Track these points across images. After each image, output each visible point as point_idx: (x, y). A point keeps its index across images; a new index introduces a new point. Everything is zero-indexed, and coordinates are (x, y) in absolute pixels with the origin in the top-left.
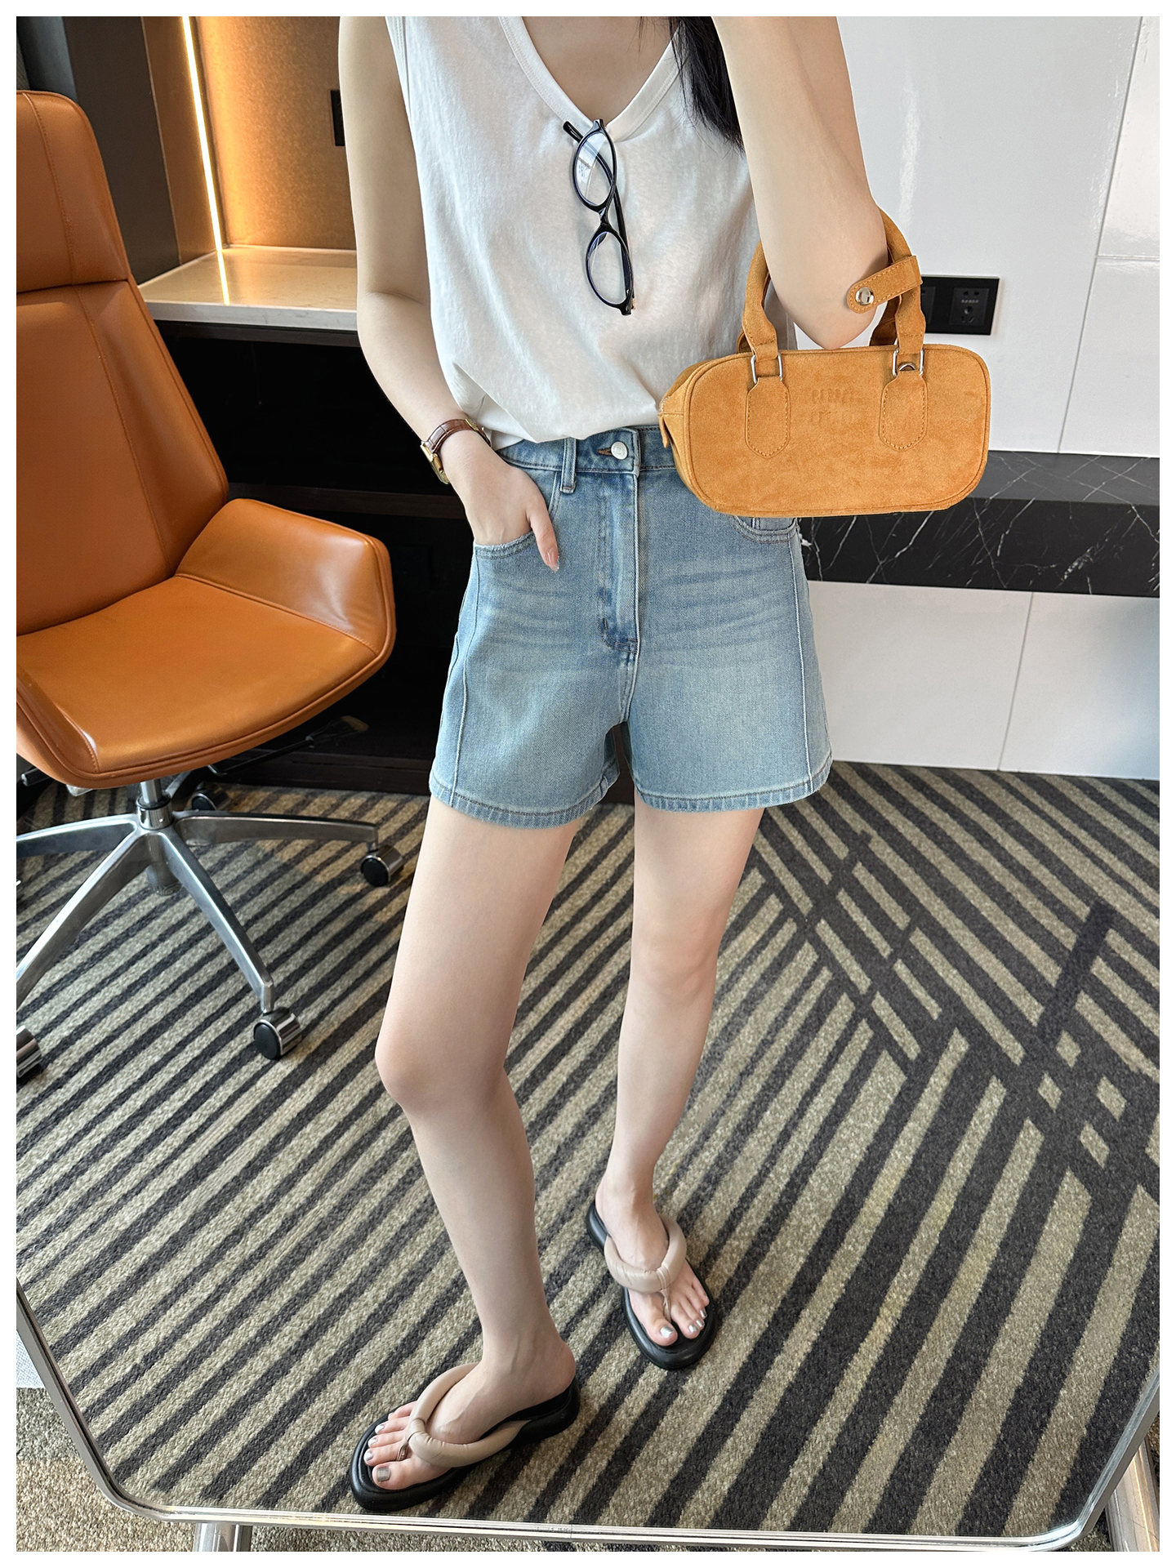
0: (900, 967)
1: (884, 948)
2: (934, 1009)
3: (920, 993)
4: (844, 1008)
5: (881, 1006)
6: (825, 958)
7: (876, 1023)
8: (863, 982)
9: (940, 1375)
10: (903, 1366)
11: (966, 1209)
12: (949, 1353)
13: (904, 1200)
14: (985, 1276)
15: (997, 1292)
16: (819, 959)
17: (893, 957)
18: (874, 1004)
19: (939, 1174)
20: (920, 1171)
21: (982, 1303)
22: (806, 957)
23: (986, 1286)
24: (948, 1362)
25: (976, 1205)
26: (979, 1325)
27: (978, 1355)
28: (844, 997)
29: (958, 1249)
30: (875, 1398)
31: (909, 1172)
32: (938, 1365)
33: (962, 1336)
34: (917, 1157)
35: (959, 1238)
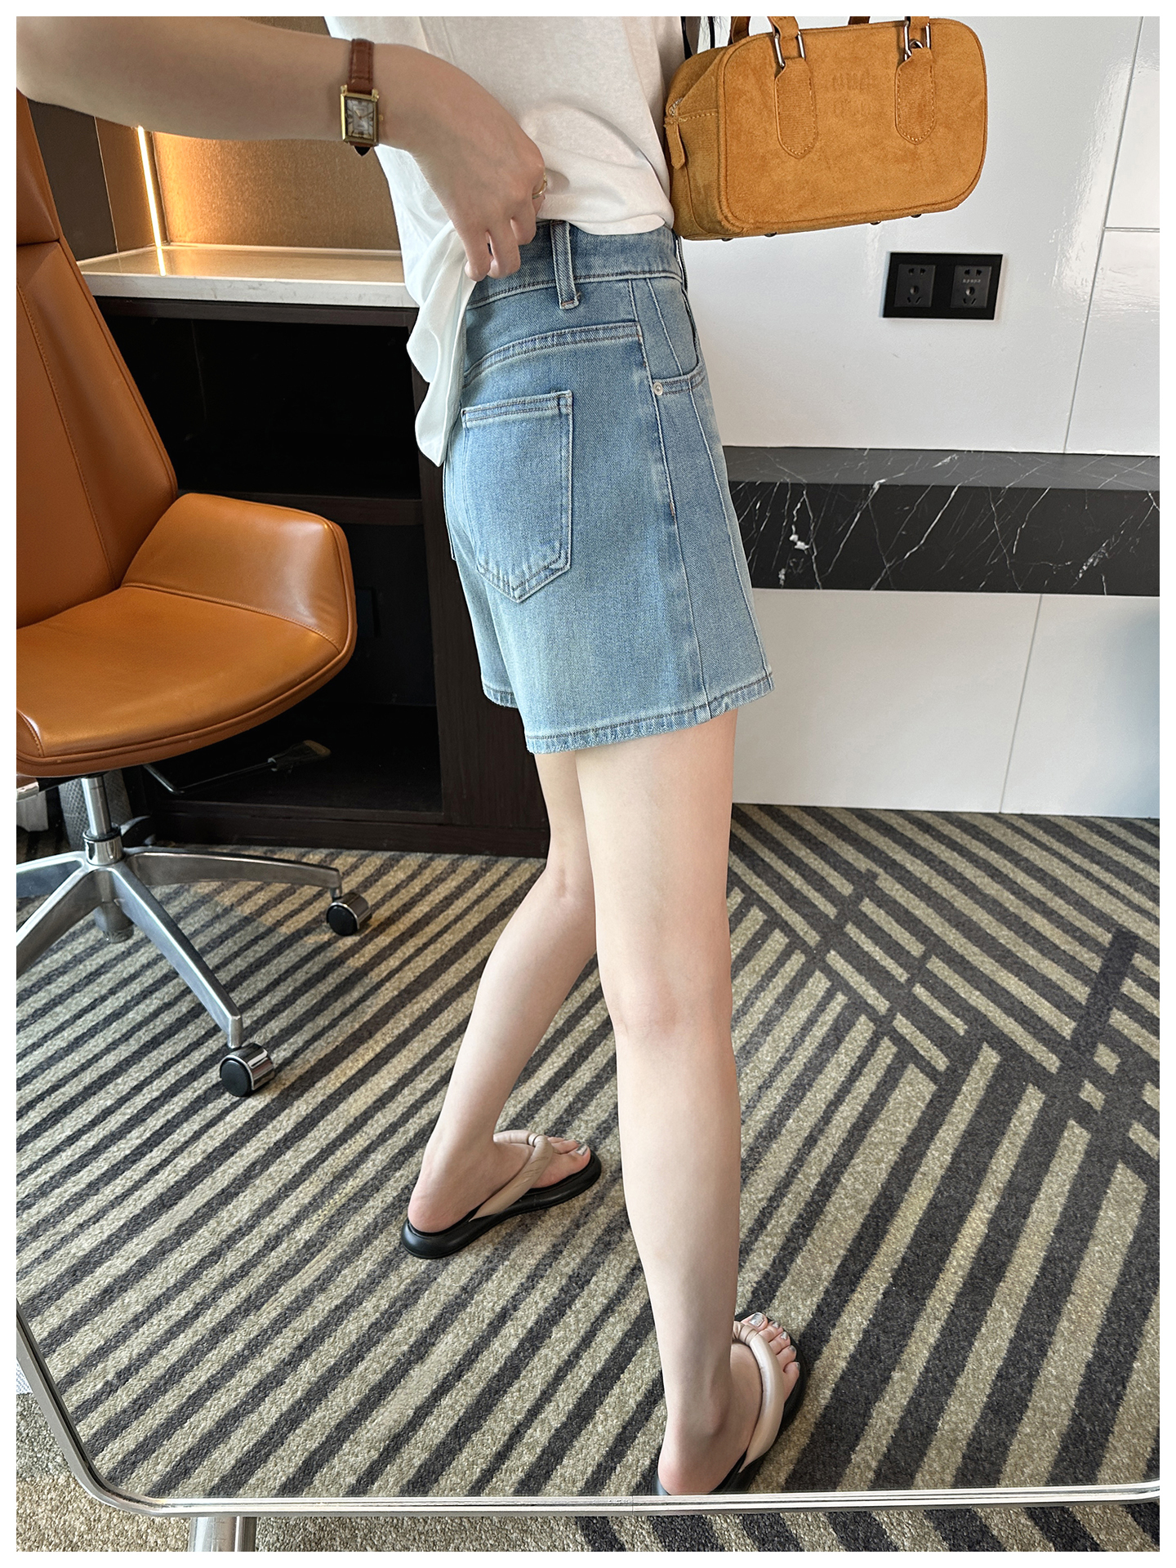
0: (919, 990)
1: (901, 975)
2: (960, 1026)
3: (943, 1012)
4: (863, 1029)
5: (902, 1024)
6: (838, 983)
7: (898, 1039)
8: (882, 1005)
9: (1004, 1354)
10: (963, 1348)
11: (1014, 1200)
12: (1011, 1333)
13: (946, 1194)
14: (1041, 1261)
15: (1055, 1275)
16: (832, 985)
17: (911, 982)
18: (895, 1023)
19: (981, 1172)
20: (960, 1169)
21: (1041, 1285)
22: (818, 984)
23: (1043, 1269)
24: (1011, 1342)
25: (1025, 1197)
26: (1039, 1306)
27: (1042, 1334)
28: (863, 1018)
29: (1009, 1237)
30: (936, 1380)
31: (949, 1169)
32: (1000, 1345)
33: (1022, 1317)
34: (956, 1156)
35: (1010, 1227)
